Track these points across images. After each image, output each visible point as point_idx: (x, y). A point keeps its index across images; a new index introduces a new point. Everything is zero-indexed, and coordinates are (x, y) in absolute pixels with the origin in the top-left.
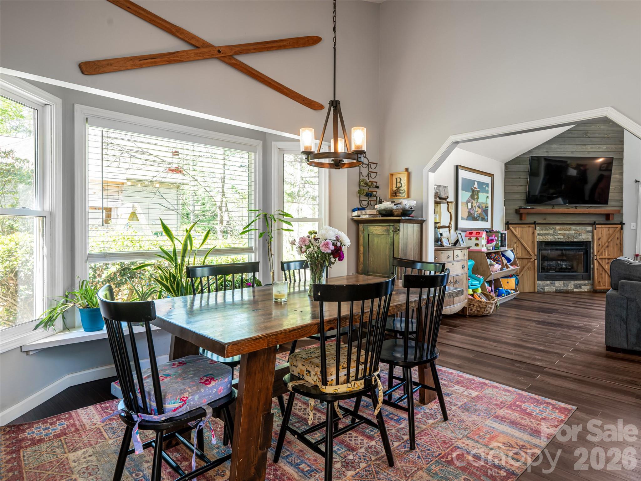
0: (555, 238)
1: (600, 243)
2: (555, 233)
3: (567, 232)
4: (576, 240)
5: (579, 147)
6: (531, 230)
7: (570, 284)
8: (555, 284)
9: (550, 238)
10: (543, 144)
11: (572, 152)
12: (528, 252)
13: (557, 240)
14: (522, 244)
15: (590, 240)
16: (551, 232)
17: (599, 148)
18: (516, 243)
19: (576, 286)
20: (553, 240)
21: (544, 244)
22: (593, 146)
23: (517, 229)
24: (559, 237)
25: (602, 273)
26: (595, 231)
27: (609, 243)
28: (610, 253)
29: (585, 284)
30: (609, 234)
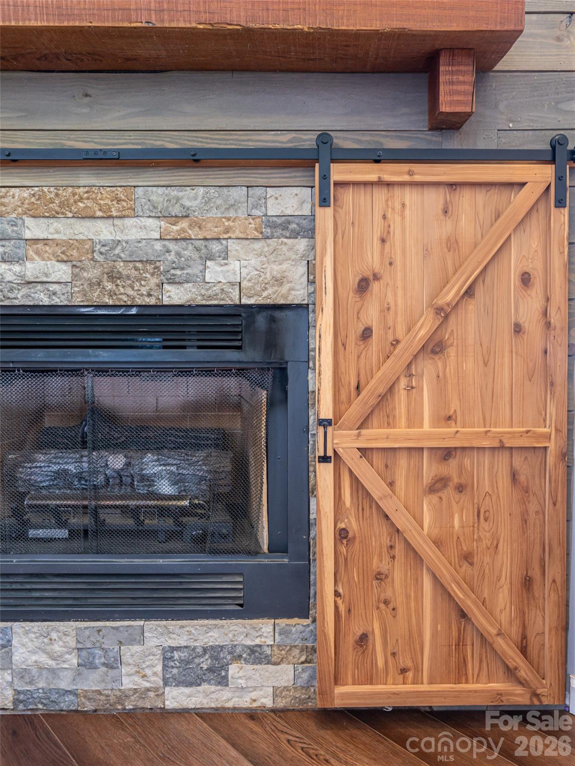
1: (371, 315)
3: (103, 231)
4: (175, 296)
15: (298, 294)
25: (384, 567)
26: (325, 217)
27: (444, 314)
28: (454, 405)
29: (252, 650)
30: (452, 244)
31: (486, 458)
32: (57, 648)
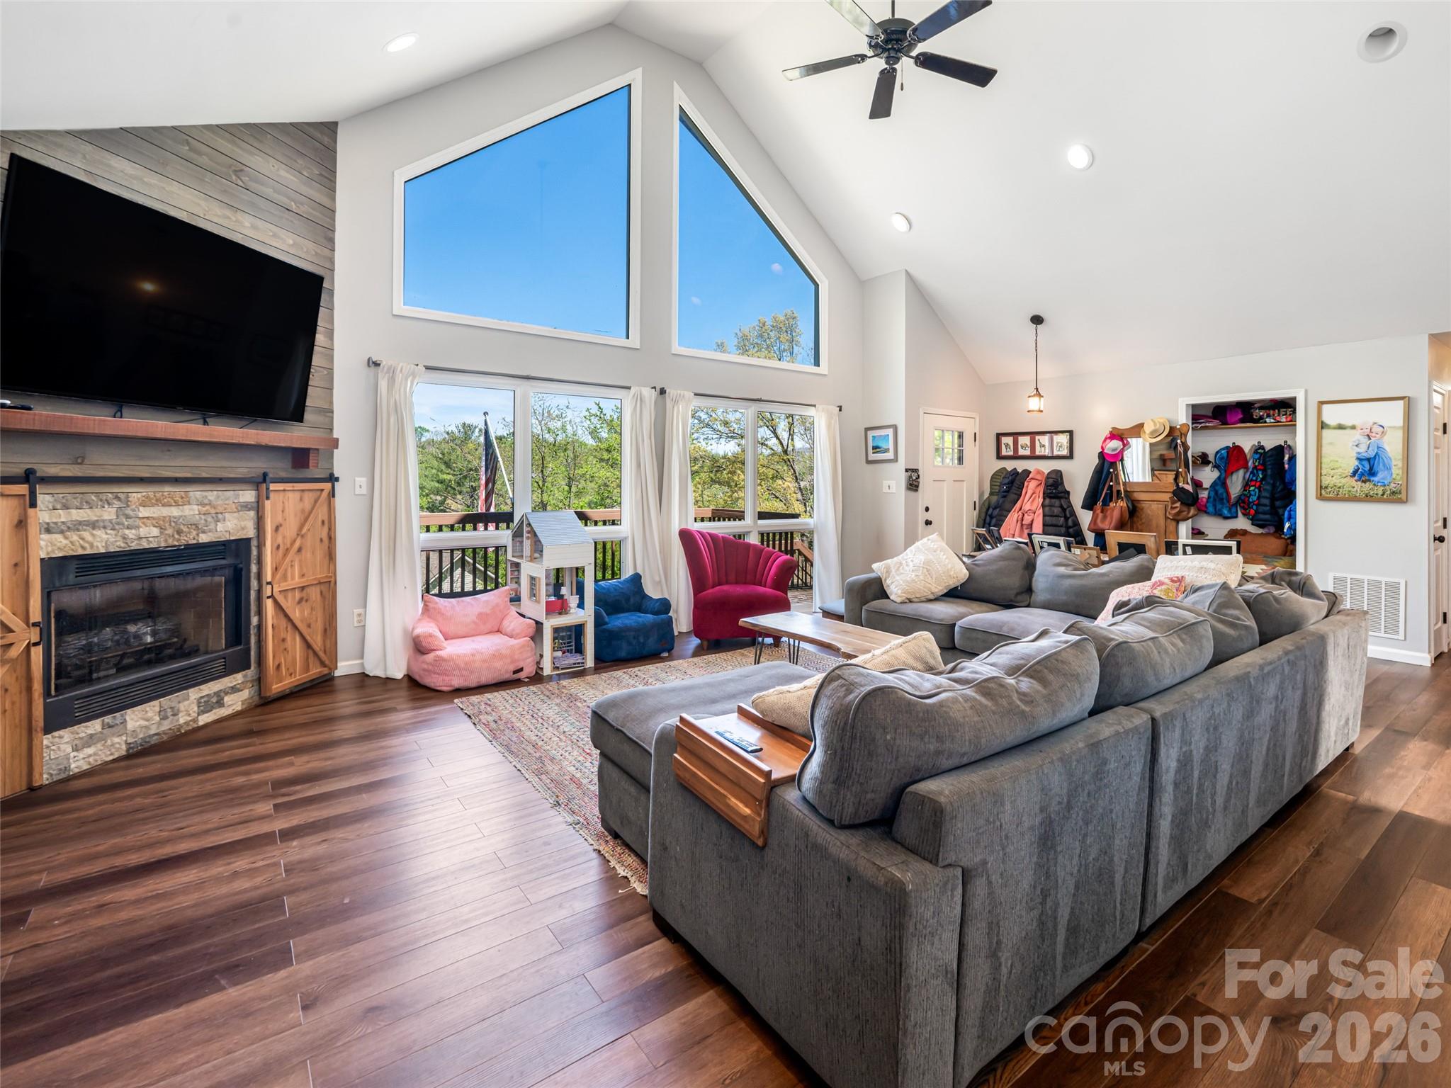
0: (124, 537)
1: (280, 540)
2: (125, 518)
3: (175, 512)
4: (204, 538)
6: (9, 507)
7: (182, 706)
8: (124, 722)
9: (101, 542)
13: (134, 546)
15: (251, 533)
16: (109, 513)
17: (275, 235)
19: (205, 706)
20: (116, 546)
21: (73, 566)
22: (260, 223)
24: (143, 531)
25: (285, 636)
26: (267, 504)
27: (302, 538)
28: (305, 570)
29: (232, 688)
30: (303, 511)
31: (314, 588)
32: (150, 714)
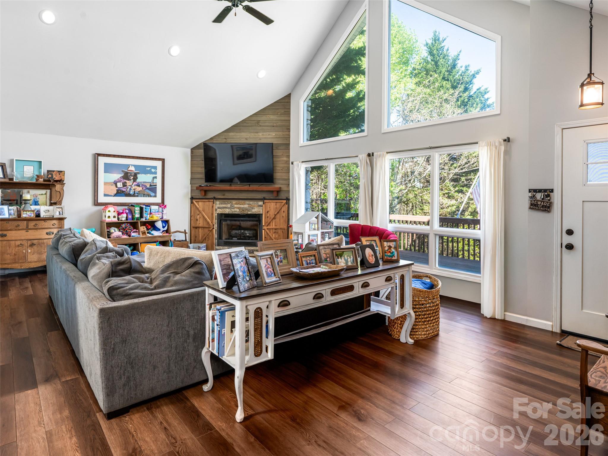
0: (232, 211)
1: (268, 215)
2: (232, 207)
3: (242, 206)
4: (249, 213)
5: (252, 134)
6: (211, 203)
9: (227, 211)
10: (222, 132)
11: (246, 139)
12: (208, 222)
13: (234, 213)
14: (204, 217)
15: (261, 213)
16: (229, 206)
17: (269, 135)
18: (199, 214)
19: (250, 252)
20: (231, 212)
21: (223, 216)
22: (265, 133)
23: (200, 203)
24: (235, 210)
26: (264, 205)
27: (275, 215)
28: (276, 224)
29: (257, 250)
30: (276, 208)
31: (280, 230)
